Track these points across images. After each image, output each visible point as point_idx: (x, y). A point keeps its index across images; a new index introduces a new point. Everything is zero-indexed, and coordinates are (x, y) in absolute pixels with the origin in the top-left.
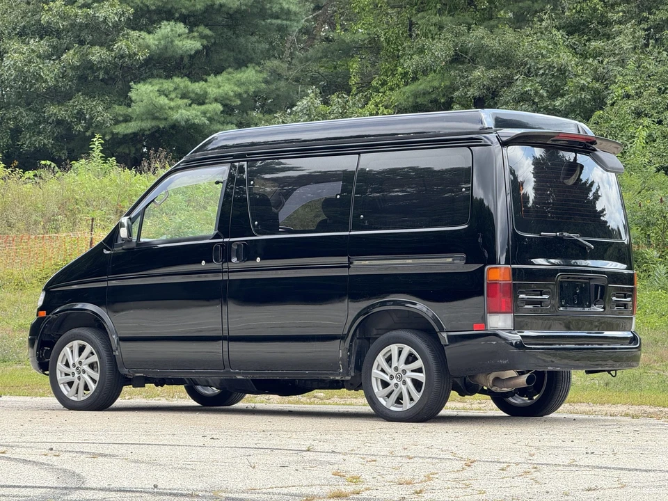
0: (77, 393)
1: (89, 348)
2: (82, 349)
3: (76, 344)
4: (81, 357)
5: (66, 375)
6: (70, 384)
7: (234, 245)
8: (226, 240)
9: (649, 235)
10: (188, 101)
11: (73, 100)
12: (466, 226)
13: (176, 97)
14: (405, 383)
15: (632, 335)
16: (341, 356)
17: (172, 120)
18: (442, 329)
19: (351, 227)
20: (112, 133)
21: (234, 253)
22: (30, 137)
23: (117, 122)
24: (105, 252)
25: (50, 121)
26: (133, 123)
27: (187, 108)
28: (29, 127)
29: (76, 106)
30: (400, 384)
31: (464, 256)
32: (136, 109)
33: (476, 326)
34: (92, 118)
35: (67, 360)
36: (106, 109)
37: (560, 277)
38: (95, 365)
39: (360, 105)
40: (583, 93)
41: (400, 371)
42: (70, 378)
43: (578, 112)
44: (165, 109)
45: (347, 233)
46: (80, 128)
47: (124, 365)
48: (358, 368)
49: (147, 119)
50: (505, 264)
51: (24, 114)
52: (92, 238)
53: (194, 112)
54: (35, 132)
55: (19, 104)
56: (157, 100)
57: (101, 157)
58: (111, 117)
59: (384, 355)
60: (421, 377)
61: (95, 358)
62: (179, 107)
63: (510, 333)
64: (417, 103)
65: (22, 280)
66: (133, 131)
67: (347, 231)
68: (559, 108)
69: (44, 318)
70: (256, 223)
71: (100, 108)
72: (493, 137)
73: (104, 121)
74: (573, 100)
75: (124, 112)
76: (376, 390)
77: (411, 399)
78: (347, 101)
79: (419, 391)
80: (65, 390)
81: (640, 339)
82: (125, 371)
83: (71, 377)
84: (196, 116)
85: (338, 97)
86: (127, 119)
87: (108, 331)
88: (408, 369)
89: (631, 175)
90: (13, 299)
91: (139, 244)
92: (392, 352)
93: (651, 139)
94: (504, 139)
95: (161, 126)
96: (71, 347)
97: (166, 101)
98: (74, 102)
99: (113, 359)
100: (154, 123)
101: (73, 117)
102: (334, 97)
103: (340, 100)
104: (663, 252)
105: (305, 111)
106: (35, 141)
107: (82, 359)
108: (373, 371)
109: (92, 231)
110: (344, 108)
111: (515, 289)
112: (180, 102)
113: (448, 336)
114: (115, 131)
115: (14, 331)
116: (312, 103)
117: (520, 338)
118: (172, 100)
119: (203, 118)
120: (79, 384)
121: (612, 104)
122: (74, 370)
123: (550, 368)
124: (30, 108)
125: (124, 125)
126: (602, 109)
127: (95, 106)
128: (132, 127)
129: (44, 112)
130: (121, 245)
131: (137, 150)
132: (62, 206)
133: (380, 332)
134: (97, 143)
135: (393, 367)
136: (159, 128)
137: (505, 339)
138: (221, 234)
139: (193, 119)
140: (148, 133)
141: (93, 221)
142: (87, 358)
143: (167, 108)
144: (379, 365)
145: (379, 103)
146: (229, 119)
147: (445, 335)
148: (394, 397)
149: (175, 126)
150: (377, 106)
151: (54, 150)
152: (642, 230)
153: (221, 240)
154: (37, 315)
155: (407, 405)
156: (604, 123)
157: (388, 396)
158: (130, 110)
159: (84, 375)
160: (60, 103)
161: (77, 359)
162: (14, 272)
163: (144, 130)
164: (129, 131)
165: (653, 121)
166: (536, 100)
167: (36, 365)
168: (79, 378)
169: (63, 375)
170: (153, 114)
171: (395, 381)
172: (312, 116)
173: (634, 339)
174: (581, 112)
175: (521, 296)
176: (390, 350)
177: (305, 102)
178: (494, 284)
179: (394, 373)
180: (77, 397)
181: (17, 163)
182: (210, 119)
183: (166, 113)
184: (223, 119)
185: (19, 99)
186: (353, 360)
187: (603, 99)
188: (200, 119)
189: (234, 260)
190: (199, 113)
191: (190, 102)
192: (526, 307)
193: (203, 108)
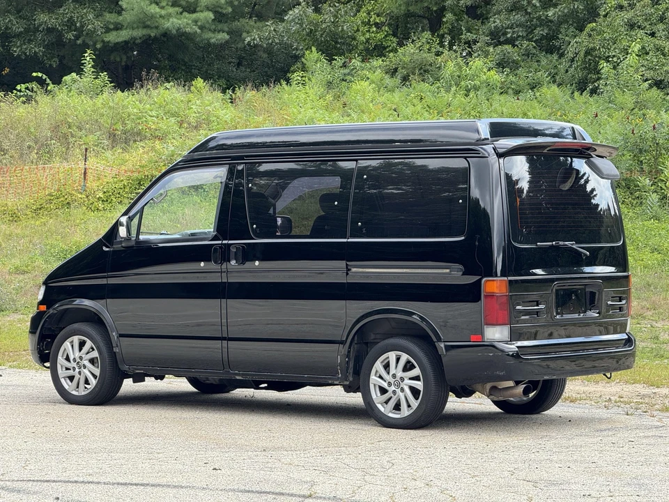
0: (78, 387)
1: (89, 344)
2: (82, 344)
3: (76, 339)
4: (82, 351)
5: (67, 369)
6: (71, 378)
7: (233, 248)
8: (225, 242)
9: (641, 162)
10: (179, 10)
11: (63, 8)
12: (463, 238)
13: (167, 5)
14: (402, 390)
15: (627, 337)
16: (339, 361)
17: (163, 28)
18: (439, 340)
19: (348, 234)
20: (103, 41)
21: (232, 255)
22: (21, 45)
23: (108, 30)
24: (104, 248)
25: (41, 29)
26: (124, 31)
27: (178, 16)
28: (18, 35)
29: (67, 14)
30: (398, 391)
31: (461, 267)
32: (127, 17)
33: (473, 338)
34: (82, 26)
35: (67, 354)
36: (97, 16)
37: (555, 286)
38: (95, 361)
39: (352, 14)
40: (576, 3)
41: (398, 378)
42: (71, 373)
43: (571, 22)
44: (156, 17)
45: (345, 240)
46: (70, 36)
47: (124, 362)
48: (357, 372)
49: (138, 27)
50: (502, 276)
51: (15, 22)
52: (85, 169)
53: (185, 20)
54: (25, 40)
55: (9, 12)
56: (148, 9)
57: (93, 72)
58: (102, 25)
59: (382, 362)
60: (419, 385)
61: (95, 354)
62: (170, 15)
63: (507, 344)
64: (408, 11)
65: (16, 211)
66: (124, 39)
67: (345, 238)
68: (552, 18)
69: (45, 312)
70: (255, 226)
71: (91, 16)
72: (489, 148)
73: (95, 29)
74: (566, 11)
75: (115, 20)
76: (374, 396)
77: (409, 406)
78: (340, 10)
79: (417, 399)
80: (66, 384)
81: (635, 341)
82: (126, 368)
83: (72, 371)
84: (187, 24)
85: (330, 6)
86: (118, 27)
87: (108, 328)
88: (406, 377)
89: (624, 91)
90: (8, 232)
91: (138, 242)
92: (390, 359)
93: (644, 52)
94: (500, 151)
95: (153, 35)
96: (72, 342)
97: (158, 10)
98: (64, 10)
99: (113, 355)
100: (145, 32)
101: (63, 25)
102: (325, 6)
103: (331, 9)
104: (655, 178)
105: (297, 20)
106: (26, 49)
107: (83, 354)
108: (371, 377)
109: (85, 161)
110: (336, 16)
111: (512, 301)
112: (171, 10)
113: (446, 346)
114: (106, 39)
115: (10, 273)
116: (303, 12)
117: (517, 349)
118: (163, 8)
119: (194, 27)
120: (79, 379)
121: (605, 16)
122: (74, 365)
123: (546, 378)
124: (20, 16)
125: (115, 33)
126: (595, 21)
127: (85, 14)
128: (124, 35)
129: (35, 20)
130: (121, 242)
131: (128, 57)
132: (56, 128)
133: (378, 336)
134: (88, 58)
135: (391, 374)
136: (150, 36)
137: (502, 351)
138: (219, 236)
139: (185, 28)
140: (138, 41)
141: (86, 152)
142: (88, 353)
143: (158, 16)
144: (377, 371)
145: (371, 11)
146: (220, 26)
147: (442, 345)
148: (392, 403)
149: (166, 34)
150: (369, 14)
151: (45, 58)
152: (635, 156)
153: (220, 242)
154: (38, 309)
155: (405, 412)
156: (598, 35)
157: (386, 402)
158: (121, 18)
159: (84, 370)
160: (50, 11)
161: (77, 354)
162: (8, 203)
163: (136, 39)
164: (120, 40)
165: (646, 33)
166: (529, 11)
167: (38, 359)
168: (80, 373)
169: (64, 369)
170: (144, 23)
171: (393, 388)
172: (304, 26)
173: (629, 341)
174: (573, 22)
175: (518, 307)
176: (388, 357)
177: (296, 11)
178: (491, 296)
179: (392, 381)
180: (78, 391)
181: (8, 70)
182: (201, 28)
183: (157, 22)
184: (214, 27)
185: (9, 6)
186: (351, 365)
187: (596, 9)
188: (191, 28)
189: (233, 262)
190: (190, 22)
191: (181, 10)
192: (523, 318)
193: (194, 16)
